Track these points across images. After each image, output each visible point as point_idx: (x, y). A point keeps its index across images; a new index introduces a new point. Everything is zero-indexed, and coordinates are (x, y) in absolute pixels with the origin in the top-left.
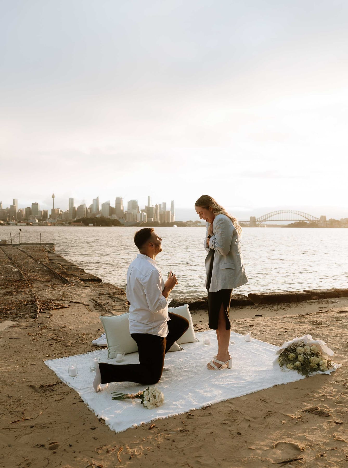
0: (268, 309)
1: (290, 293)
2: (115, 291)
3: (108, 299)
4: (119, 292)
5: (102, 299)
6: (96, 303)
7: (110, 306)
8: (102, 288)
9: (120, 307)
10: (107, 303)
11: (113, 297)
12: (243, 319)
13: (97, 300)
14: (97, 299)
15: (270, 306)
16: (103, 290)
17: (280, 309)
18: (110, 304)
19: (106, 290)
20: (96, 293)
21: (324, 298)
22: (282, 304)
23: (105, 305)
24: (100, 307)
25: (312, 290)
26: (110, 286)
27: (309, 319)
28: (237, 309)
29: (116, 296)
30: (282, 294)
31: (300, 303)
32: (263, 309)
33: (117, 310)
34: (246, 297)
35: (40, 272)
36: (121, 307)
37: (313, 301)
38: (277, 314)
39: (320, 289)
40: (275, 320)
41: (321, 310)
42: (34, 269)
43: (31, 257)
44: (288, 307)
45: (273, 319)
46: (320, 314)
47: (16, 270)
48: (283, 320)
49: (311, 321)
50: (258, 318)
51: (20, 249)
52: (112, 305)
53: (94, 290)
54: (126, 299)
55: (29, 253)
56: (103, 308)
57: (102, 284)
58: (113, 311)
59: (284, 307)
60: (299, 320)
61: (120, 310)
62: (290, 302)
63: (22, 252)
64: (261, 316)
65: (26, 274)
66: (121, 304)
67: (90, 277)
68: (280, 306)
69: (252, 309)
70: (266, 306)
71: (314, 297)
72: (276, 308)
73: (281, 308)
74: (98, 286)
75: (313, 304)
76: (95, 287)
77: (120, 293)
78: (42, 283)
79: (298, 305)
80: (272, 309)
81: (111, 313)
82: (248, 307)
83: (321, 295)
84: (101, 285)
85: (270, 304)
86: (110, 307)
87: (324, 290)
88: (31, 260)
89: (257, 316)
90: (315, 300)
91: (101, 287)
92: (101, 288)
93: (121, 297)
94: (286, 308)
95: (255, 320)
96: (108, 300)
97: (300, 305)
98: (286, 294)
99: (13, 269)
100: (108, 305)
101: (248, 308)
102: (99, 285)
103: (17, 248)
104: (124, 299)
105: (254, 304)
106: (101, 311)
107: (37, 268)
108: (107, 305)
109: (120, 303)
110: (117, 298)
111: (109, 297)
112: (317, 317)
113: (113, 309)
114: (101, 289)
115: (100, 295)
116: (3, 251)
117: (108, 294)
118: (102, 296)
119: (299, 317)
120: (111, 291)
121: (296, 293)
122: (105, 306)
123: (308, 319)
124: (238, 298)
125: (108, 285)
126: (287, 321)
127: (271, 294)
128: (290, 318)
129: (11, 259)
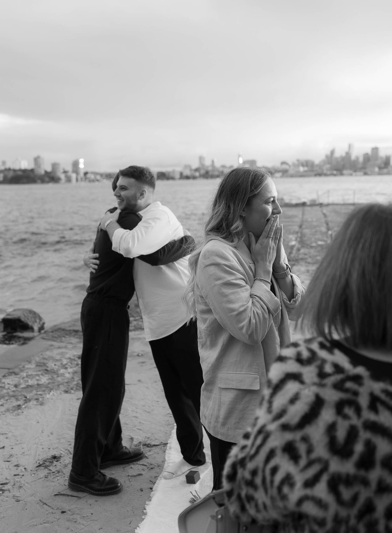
35: (319, 248)
42: (316, 243)
43: (327, 224)
47: (293, 243)
51: (325, 211)
55: (329, 219)
63: (322, 216)
65: (299, 250)
78: (307, 266)
88: (324, 229)
99: (291, 240)
103: (322, 211)
107: (321, 241)
116: (303, 214)
129: (300, 227)
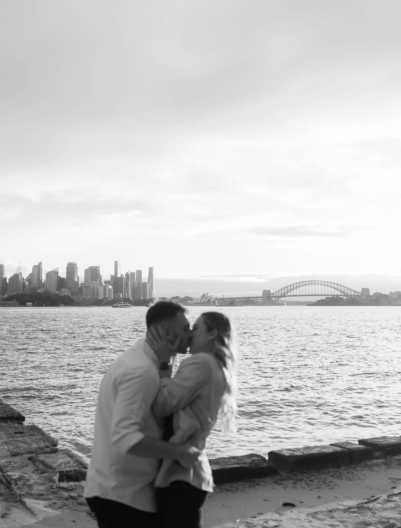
0: (303, 483)
1: (339, 449)
2: (42, 444)
3: (27, 465)
4: (48, 447)
5: (16, 465)
6: (3, 476)
7: (26, 485)
8: (21, 439)
9: (42, 488)
10: (21, 478)
11: (36, 461)
12: (262, 517)
13: (5, 470)
14: (7, 467)
15: (307, 478)
16: (22, 442)
17: (324, 485)
18: (28, 480)
19: (27, 443)
20: (8, 450)
21: (394, 455)
22: (326, 472)
23: (18, 483)
24: (8, 488)
25: (372, 439)
26: (36, 433)
27: (378, 513)
28: (250, 486)
29: (42, 457)
30: (324, 450)
31: (355, 469)
32: (295, 486)
33: (37, 497)
34: (264, 459)
36: (45, 486)
37: (375, 461)
38: (319, 497)
39: (385, 437)
40: (320, 519)
41: (393, 485)
44: (337, 478)
45: (314, 515)
46: (395, 498)
48: (332, 517)
49: (383, 520)
50: (289, 513)
52: (30, 483)
53: (6, 443)
54: (58, 464)
56: (11, 491)
57: (23, 428)
58: (30, 498)
59: (329, 479)
60: (361, 518)
61: (42, 495)
62: (338, 467)
64: (293, 505)
66: (47, 480)
67: (6, 411)
68: (323, 477)
69: (275, 486)
70: (300, 477)
71: (377, 454)
72: (316, 481)
73: (324, 481)
74: (16, 433)
75: (376, 468)
76: (9, 436)
77: (48, 450)
79: (352, 472)
80: (311, 483)
81: (24, 504)
82: (269, 480)
83: (388, 449)
84: (21, 430)
85: (305, 473)
86: (25, 487)
87: (391, 438)
89: (286, 505)
90: (379, 461)
91: (18, 435)
92: (19, 439)
93: (49, 459)
94: (334, 480)
95: (284, 518)
96: (25, 468)
97: (356, 473)
98: (331, 450)
100: (22, 482)
101: (268, 482)
102: (17, 431)
104: (54, 465)
105: (279, 474)
106: (6, 500)
108: (20, 483)
109: (44, 478)
110: (43, 462)
111: (30, 459)
112: (392, 509)
113: (29, 494)
114: (19, 441)
115: (13, 456)
117: (30, 452)
118: (16, 459)
119: (360, 508)
120: (34, 446)
121: (348, 447)
122: (16, 484)
123: (376, 515)
124: (251, 463)
125: (34, 428)
126: (342, 522)
127: (306, 452)
128: (345, 511)
